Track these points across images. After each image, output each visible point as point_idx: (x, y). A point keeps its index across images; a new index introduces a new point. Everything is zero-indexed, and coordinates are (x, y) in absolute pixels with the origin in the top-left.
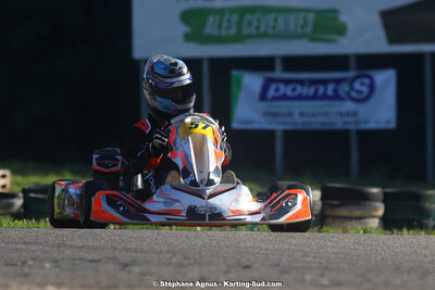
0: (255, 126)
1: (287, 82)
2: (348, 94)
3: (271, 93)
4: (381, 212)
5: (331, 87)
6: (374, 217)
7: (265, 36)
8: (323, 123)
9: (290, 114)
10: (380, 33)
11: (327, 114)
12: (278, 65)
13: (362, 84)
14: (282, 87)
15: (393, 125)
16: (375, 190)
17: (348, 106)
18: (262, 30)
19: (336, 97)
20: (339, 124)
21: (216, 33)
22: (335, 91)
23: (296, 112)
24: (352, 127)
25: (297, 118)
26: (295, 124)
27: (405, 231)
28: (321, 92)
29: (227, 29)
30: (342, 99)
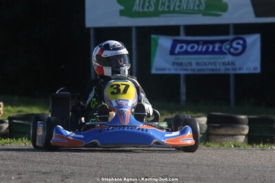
0: (167, 72)
1: (188, 42)
2: (229, 50)
3: (177, 50)
4: (246, 132)
5: (217, 46)
6: (243, 135)
7: (174, 12)
8: (213, 70)
9: (190, 64)
11: (215, 63)
12: (182, 31)
13: (238, 44)
14: (185, 46)
15: (259, 71)
16: (243, 117)
17: (229, 58)
19: (221, 52)
20: (222, 70)
22: (220, 48)
23: (194, 62)
24: (231, 72)
25: (194, 66)
26: (194, 70)
27: (261, 145)
28: (210, 49)
29: (148, 7)
30: (225, 53)
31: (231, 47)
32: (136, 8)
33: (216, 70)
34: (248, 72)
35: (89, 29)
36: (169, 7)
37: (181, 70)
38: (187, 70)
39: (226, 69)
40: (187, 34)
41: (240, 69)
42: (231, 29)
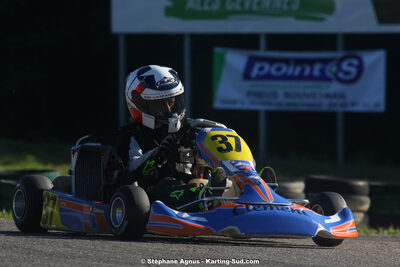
0: (238, 106)
1: (272, 61)
2: (336, 75)
3: (255, 72)
4: (366, 207)
5: (317, 67)
6: (360, 211)
7: (250, 12)
8: (309, 105)
9: (275, 95)
10: (370, 11)
11: (313, 95)
12: (263, 42)
13: (350, 65)
14: (267, 66)
15: (382, 108)
16: (361, 183)
17: (335, 87)
18: (247, 6)
19: (323, 78)
20: (325, 105)
21: (198, 8)
22: (322, 71)
23: (281, 92)
24: (339, 109)
25: (281, 99)
26: (280, 104)
27: (391, 230)
29: (210, 4)
31: (339, 69)
32: (191, 5)
33: (316, 106)
34: (366, 109)
35: (117, 36)
36: (242, 4)
38: (269, 104)
39: (331, 105)
41: (353, 104)
42: (340, 42)
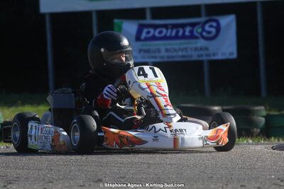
1: (155, 27)
2: (201, 34)
3: (144, 35)
5: (188, 29)
8: (184, 56)
9: (159, 51)
11: (186, 49)
12: (148, 14)
13: (211, 26)
14: (152, 30)
15: (235, 56)
16: (216, 108)
17: (201, 43)
19: (192, 36)
20: (195, 56)
22: (191, 32)
23: (163, 49)
24: (204, 58)
25: (163, 53)
26: (163, 57)
28: (180, 33)
30: (197, 38)
31: (204, 30)
33: (188, 56)
34: (224, 57)
35: (44, 15)
37: (149, 57)
38: (155, 58)
39: (198, 56)
40: (154, 17)
41: (214, 55)
42: (203, 10)
